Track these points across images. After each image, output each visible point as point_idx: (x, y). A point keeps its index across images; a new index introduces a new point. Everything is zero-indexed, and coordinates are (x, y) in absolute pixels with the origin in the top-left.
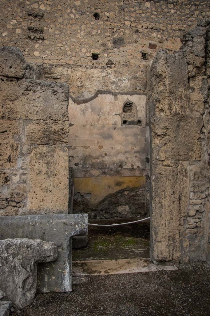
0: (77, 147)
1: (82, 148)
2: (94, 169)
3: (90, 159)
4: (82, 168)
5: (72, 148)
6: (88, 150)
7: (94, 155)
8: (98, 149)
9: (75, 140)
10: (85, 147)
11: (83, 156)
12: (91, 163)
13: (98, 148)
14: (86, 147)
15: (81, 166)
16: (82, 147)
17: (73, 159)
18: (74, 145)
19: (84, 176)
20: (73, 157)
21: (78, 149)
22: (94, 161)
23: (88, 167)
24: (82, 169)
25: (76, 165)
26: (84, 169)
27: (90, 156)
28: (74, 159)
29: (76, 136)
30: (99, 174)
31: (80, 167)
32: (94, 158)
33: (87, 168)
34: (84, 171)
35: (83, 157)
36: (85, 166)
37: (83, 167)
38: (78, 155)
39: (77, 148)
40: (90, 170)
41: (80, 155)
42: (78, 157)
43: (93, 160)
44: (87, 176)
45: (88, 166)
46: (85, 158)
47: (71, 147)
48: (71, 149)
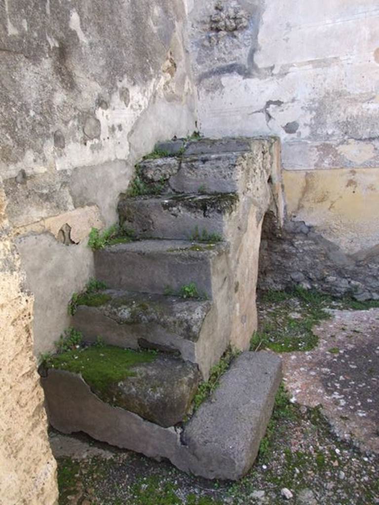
0: (292, 66)
1: (310, 66)
2: (351, 141)
3: (339, 106)
4: (309, 138)
5: (275, 71)
6: (333, 70)
7: (355, 89)
8: (373, 62)
9: (287, 40)
10: (319, 61)
11: (313, 96)
12: (343, 117)
13: (373, 58)
14: (325, 61)
15: (305, 132)
16: (310, 62)
17: (279, 109)
18: (280, 62)
19: (316, 165)
20: (279, 103)
21: (294, 72)
22: (353, 110)
23: (333, 135)
24: (309, 142)
25: (290, 128)
26: (318, 143)
27: (340, 94)
28: (283, 110)
29: (288, 25)
30: (373, 155)
31: (303, 136)
32: (355, 101)
33: (328, 137)
34: (317, 147)
35: (313, 100)
36: (319, 132)
37: (314, 135)
38: (294, 95)
39: (291, 69)
40: (338, 145)
41: (304, 94)
42: (296, 103)
43: (349, 110)
44: (327, 166)
45: (330, 132)
46: (321, 103)
47: (272, 68)
48: (272, 75)
